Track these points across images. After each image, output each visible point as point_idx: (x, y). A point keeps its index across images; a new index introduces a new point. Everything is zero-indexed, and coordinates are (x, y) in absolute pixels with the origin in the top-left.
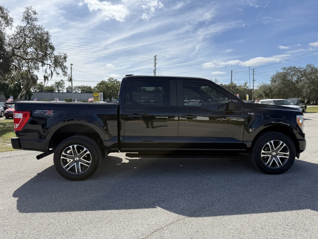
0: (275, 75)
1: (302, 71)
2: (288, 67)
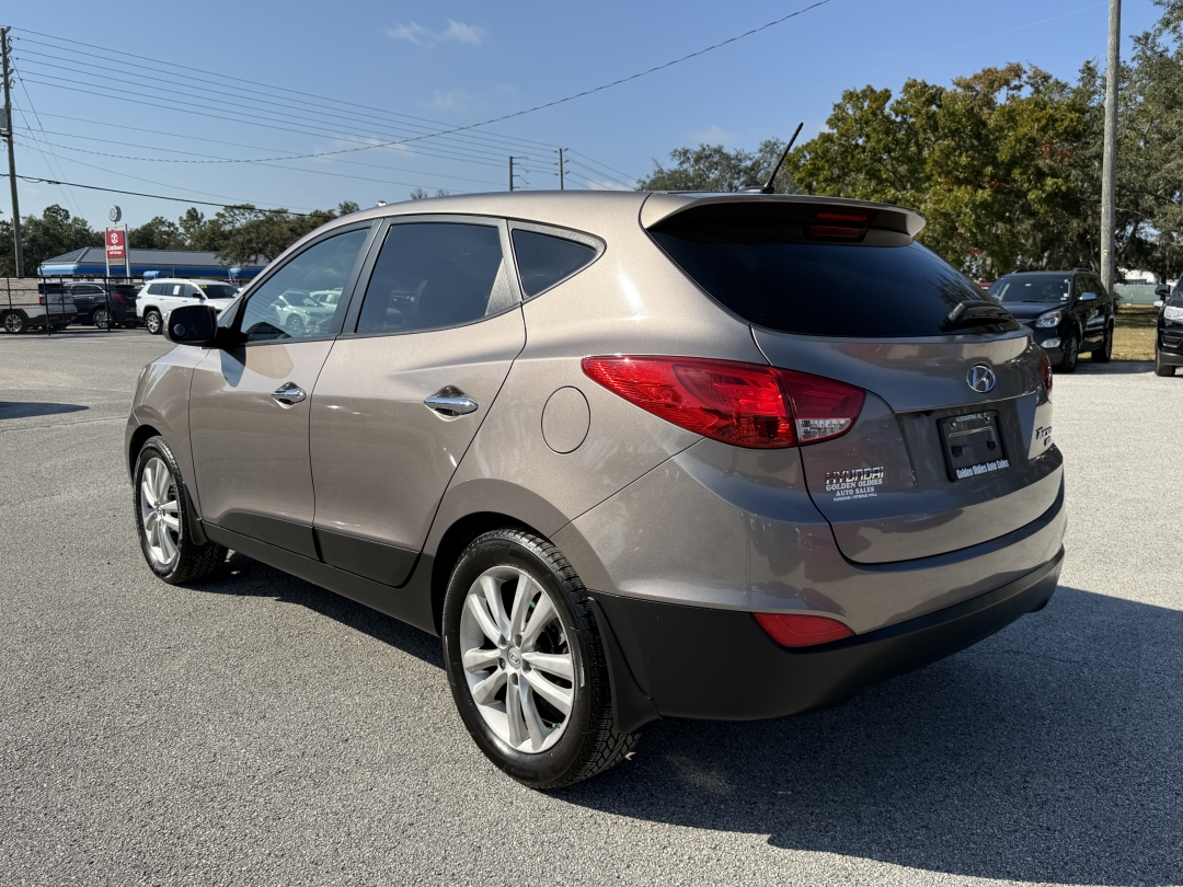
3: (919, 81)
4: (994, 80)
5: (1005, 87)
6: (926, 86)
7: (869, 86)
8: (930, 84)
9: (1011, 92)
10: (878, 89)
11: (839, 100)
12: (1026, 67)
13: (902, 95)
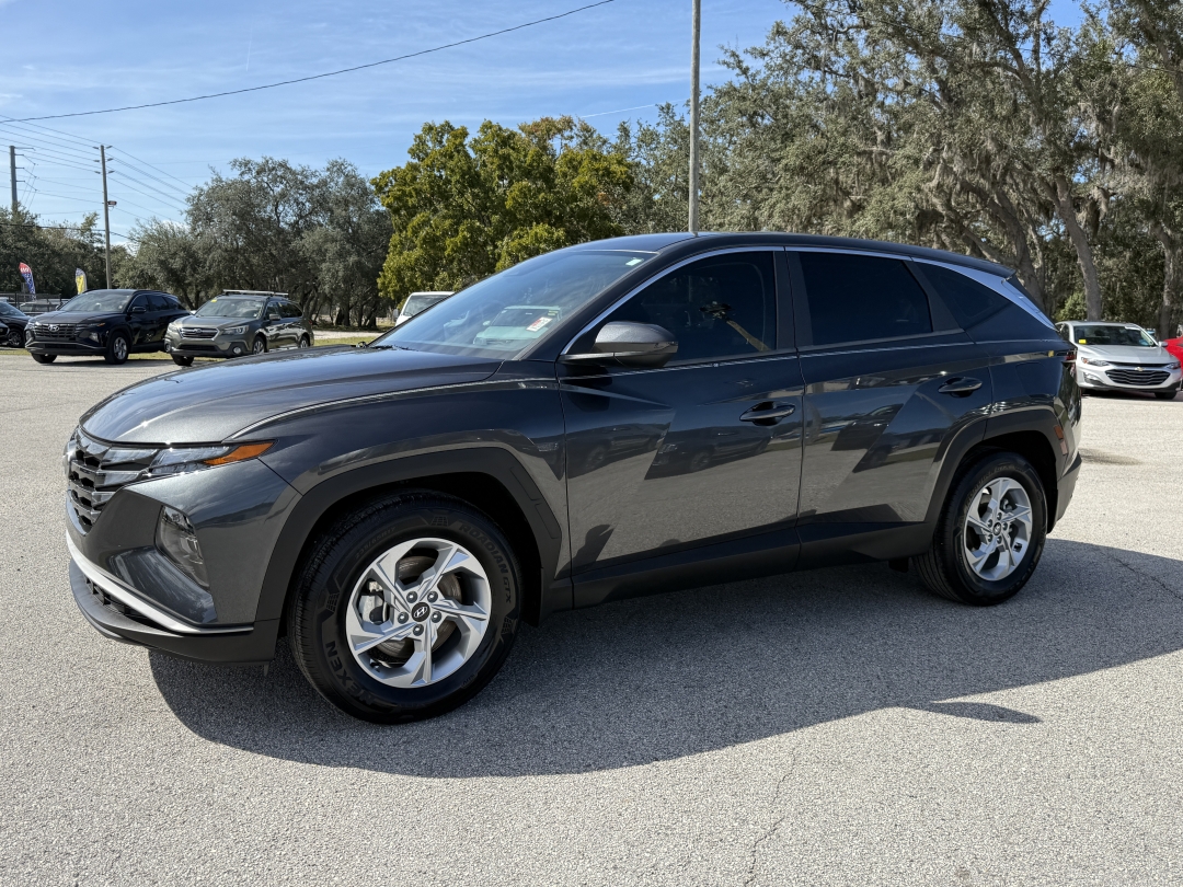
0: (206, 188)
1: (314, 187)
2: (257, 159)
3: (494, 123)
4: (549, 129)
5: (559, 136)
6: (500, 129)
7: (448, 124)
8: (504, 128)
9: (564, 142)
10: (456, 127)
11: (419, 132)
12: (576, 121)
13: (479, 134)
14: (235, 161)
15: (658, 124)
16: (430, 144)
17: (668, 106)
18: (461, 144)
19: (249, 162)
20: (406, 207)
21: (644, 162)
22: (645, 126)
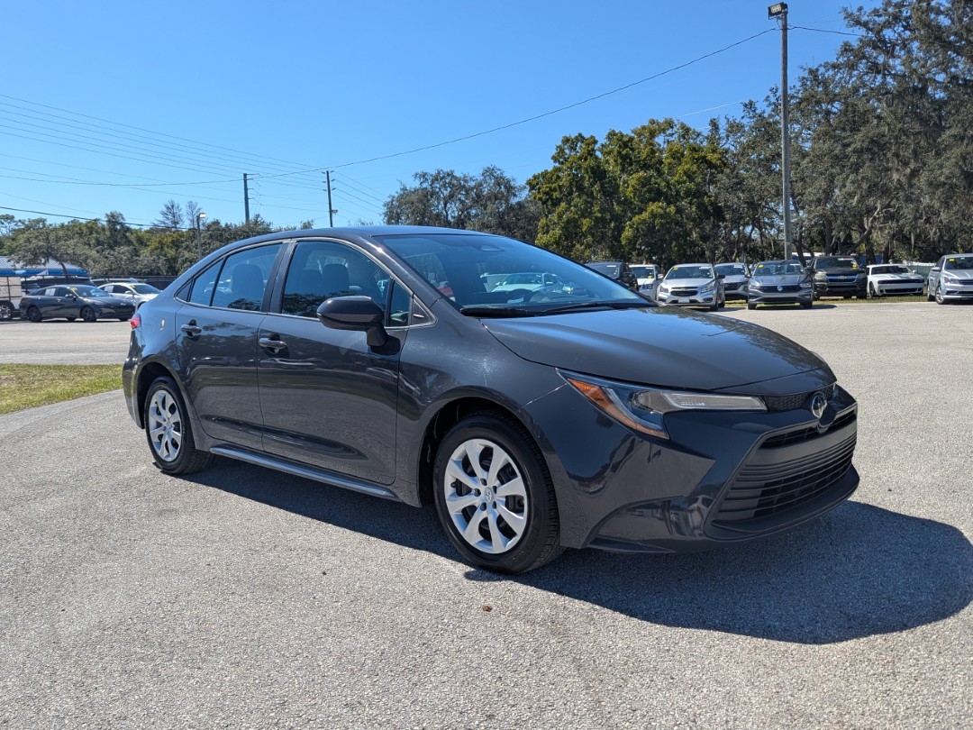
0: (396, 195)
1: (472, 189)
2: (434, 172)
3: (617, 131)
4: (655, 129)
5: (662, 134)
6: (622, 136)
7: (580, 135)
8: (624, 134)
9: (667, 138)
11: (560, 143)
12: (676, 122)
13: (606, 141)
14: (416, 174)
15: (743, 118)
16: (567, 151)
17: (751, 103)
18: (593, 150)
19: (426, 174)
20: (551, 198)
21: (732, 148)
22: (731, 120)
